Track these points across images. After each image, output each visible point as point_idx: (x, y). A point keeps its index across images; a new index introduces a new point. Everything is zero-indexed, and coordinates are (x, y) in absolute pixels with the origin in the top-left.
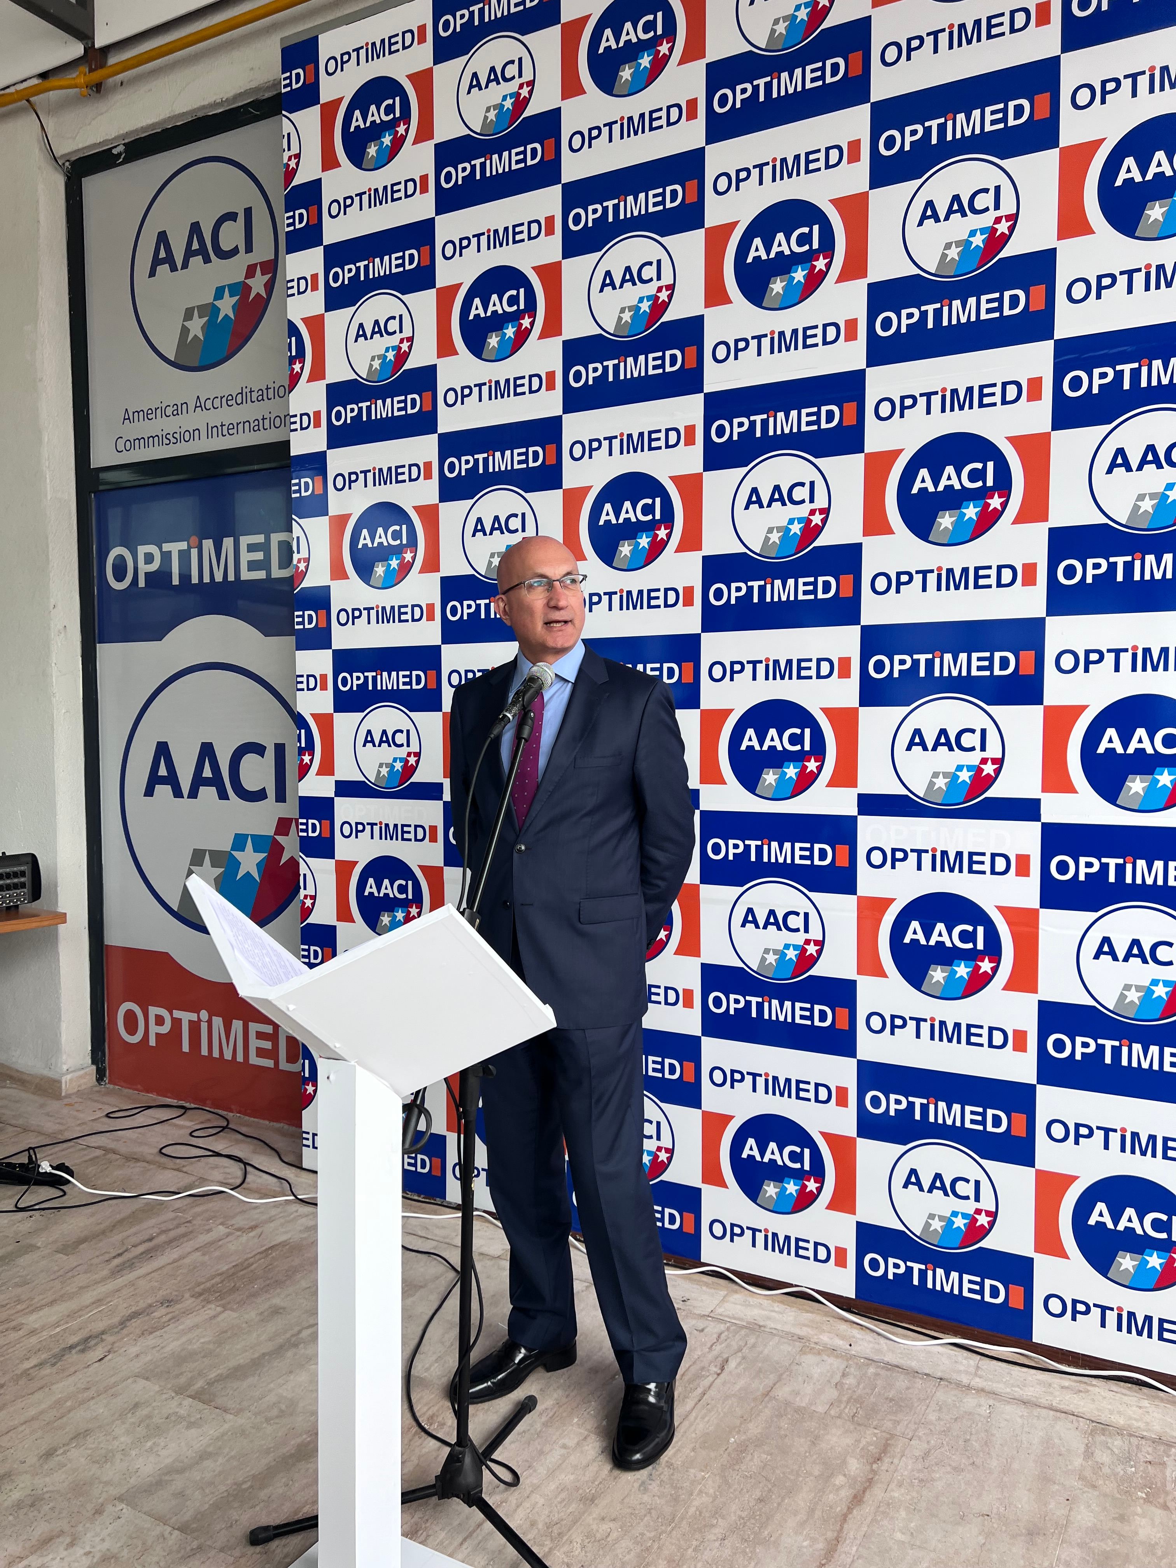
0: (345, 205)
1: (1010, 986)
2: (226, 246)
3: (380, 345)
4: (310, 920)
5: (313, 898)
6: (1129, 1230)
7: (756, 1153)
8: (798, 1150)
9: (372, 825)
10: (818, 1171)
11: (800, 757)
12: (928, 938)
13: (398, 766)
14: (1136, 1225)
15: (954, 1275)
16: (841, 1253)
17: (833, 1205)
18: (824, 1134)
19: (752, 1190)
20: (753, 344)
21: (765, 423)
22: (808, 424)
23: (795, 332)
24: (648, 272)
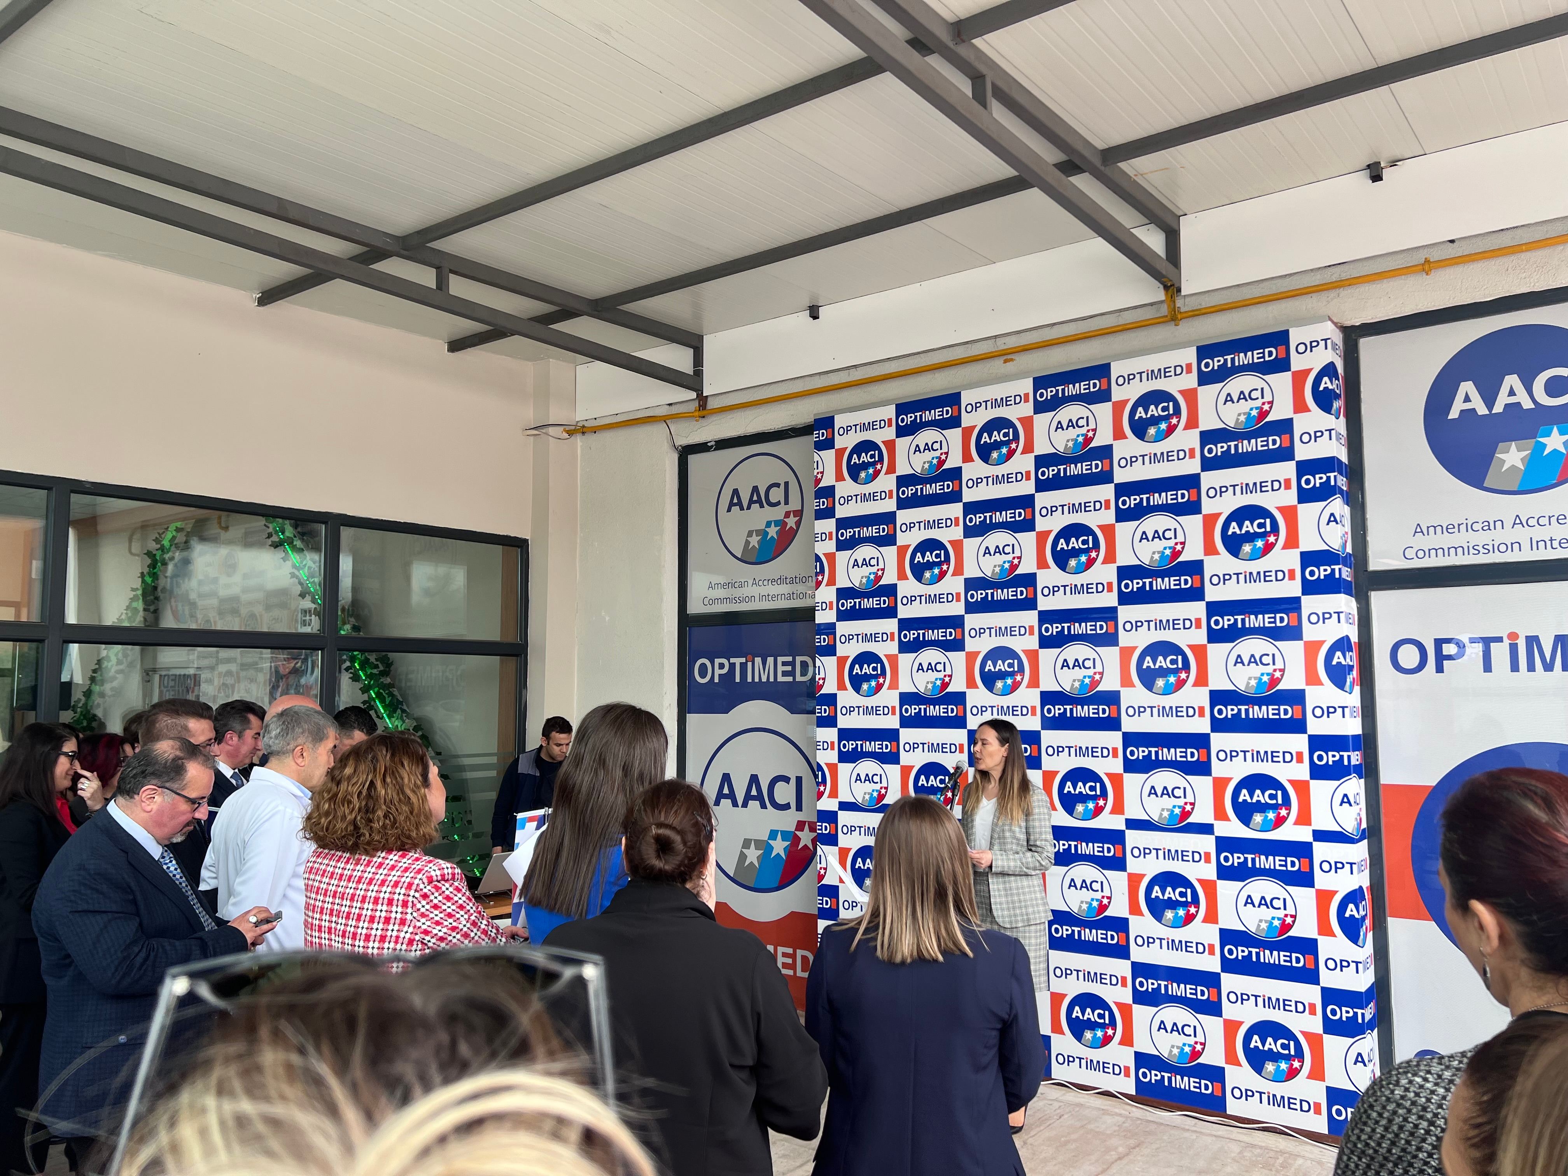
0: (848, 500)
1: (1205, 921)
2: (773, 500)
3: (866, 571)
4: (823, 882)
5: (825, 869)
6: (1270, 1050)
7: (1080, 1015)
8: (1102, 1012)
9: (860, 827)
10: (1113, 1023)
11: (1095, 798)
12: (1163, 895)
13: (875, 794)
14: (1273, 1046)
15: (1186, 1079)
16: (1127, 1069)
17: (1121, 1043)
18: (1115, 1003)
19: (1078, 1036)
20: (1062, 589)
21: (1069, 628)
22: (1091, 630)
23: (1082, 585)
24: (1008, 549)
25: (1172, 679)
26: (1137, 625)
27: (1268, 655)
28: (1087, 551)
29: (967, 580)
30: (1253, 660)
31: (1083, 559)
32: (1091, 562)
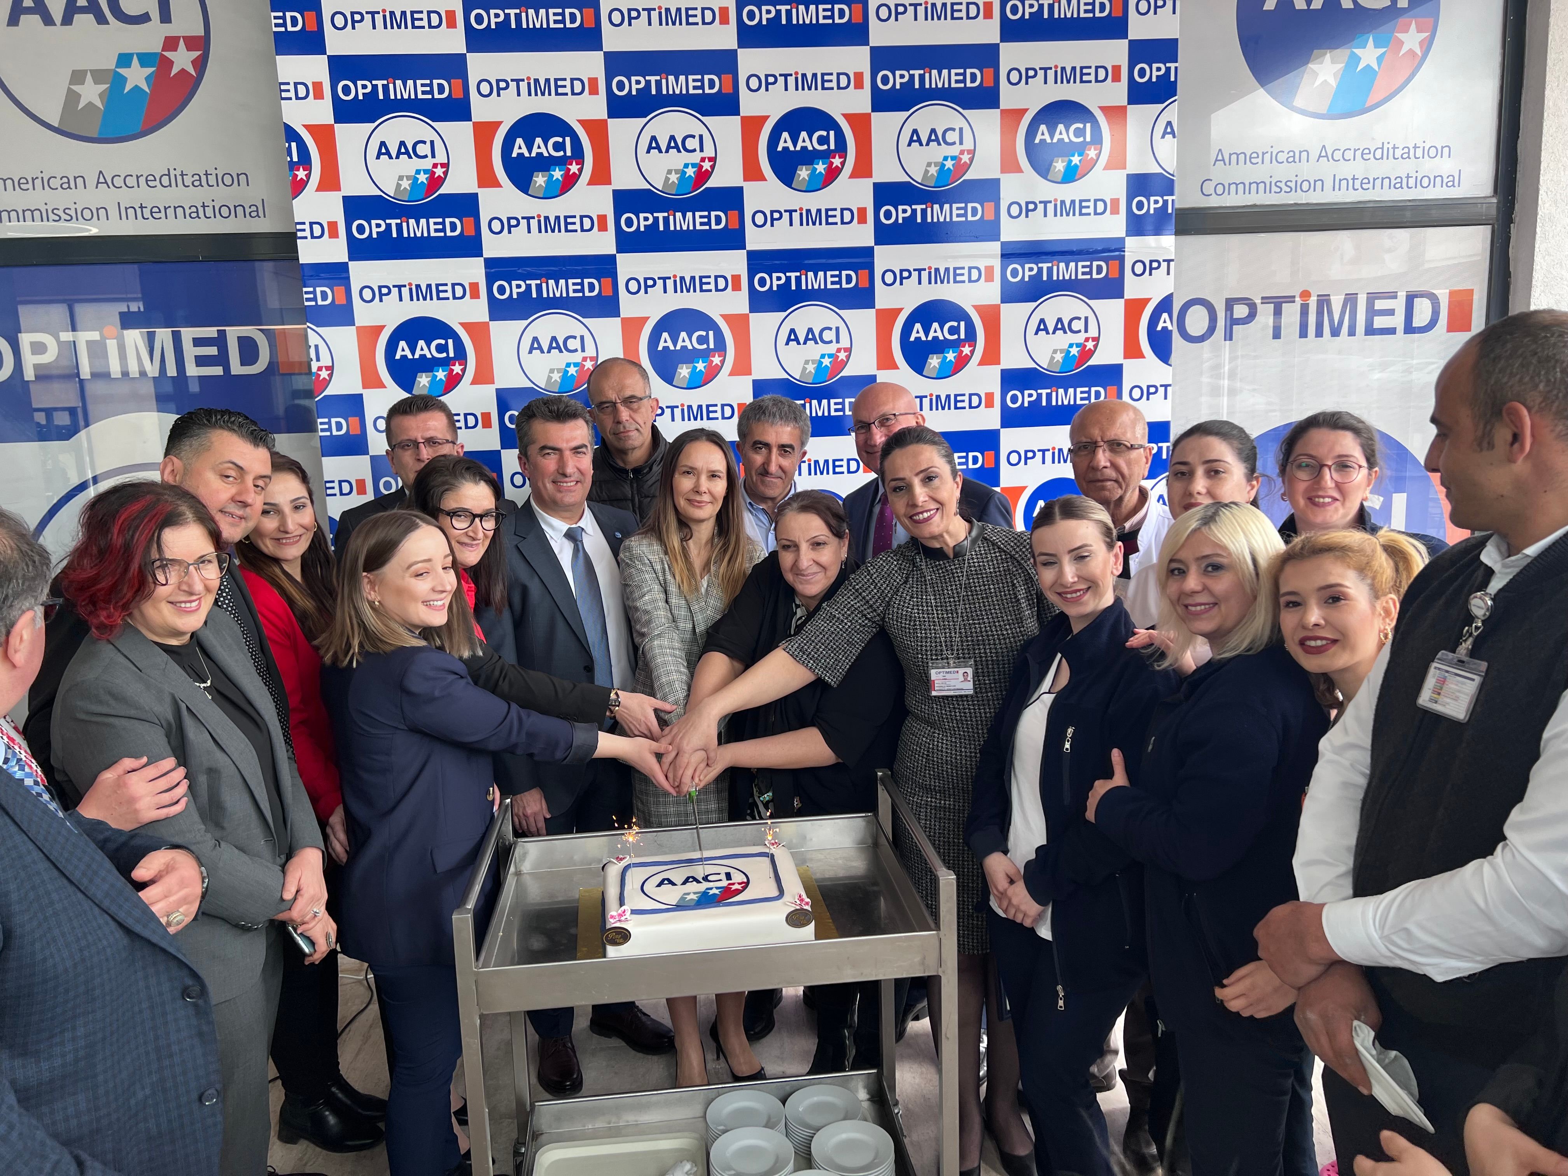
0: (353, 19)
2: (130, 9)
3: (408, 165)
20: (786, 216)
21: (798, 279)
22: (833, 283)
23: (819, 211)
24: (691, 144)
25: (951, 356)
26: (902, 276)
27: (1079, 318)
28: (826, 155)
29: (617, 194)
30: (1059, 326)
31: (821, 167)
32: (832, 174)
